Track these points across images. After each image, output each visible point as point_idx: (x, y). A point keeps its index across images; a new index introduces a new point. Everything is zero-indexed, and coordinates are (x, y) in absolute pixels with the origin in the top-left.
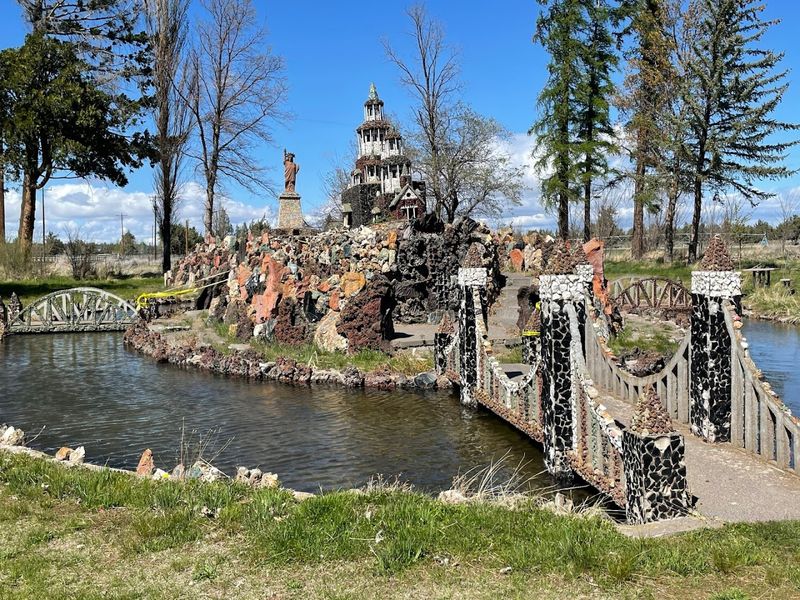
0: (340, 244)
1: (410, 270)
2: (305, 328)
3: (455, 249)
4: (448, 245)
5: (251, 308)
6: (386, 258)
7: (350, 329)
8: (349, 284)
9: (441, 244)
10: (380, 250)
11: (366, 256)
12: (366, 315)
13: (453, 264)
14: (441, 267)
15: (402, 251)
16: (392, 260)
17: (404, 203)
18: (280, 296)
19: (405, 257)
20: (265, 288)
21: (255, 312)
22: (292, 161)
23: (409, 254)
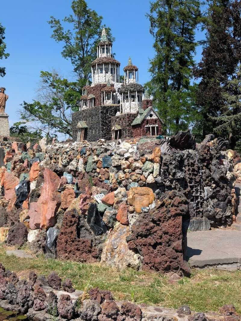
0: (98, 156)
1: (171, 181)
2: (92, 241)
3: (209, 164)
4: (203, 160)
5: (24, 213)
6: (150, 171)
7: (145, 245)
8: (138, 198)
9: (196, 159)
10: (144, 163)
11: (129, 167)
12: (166, 233)
13: (207, 177)
14: (198, 180)
15: (165, 164)
16: (156, 173)
17: (148, 122)
18: (58, 205)
19: (167, 170)
20: (39, 196)
21: (28, 218)
22: (3, 93)
23: (171, 167)
